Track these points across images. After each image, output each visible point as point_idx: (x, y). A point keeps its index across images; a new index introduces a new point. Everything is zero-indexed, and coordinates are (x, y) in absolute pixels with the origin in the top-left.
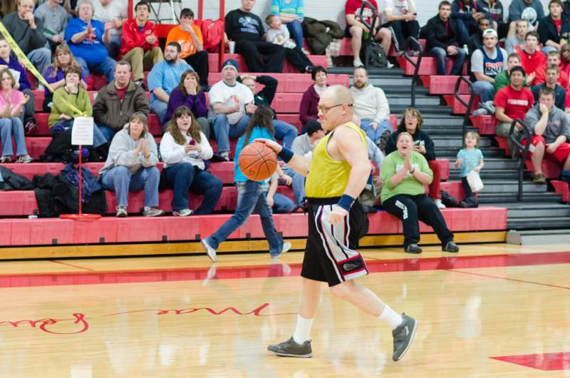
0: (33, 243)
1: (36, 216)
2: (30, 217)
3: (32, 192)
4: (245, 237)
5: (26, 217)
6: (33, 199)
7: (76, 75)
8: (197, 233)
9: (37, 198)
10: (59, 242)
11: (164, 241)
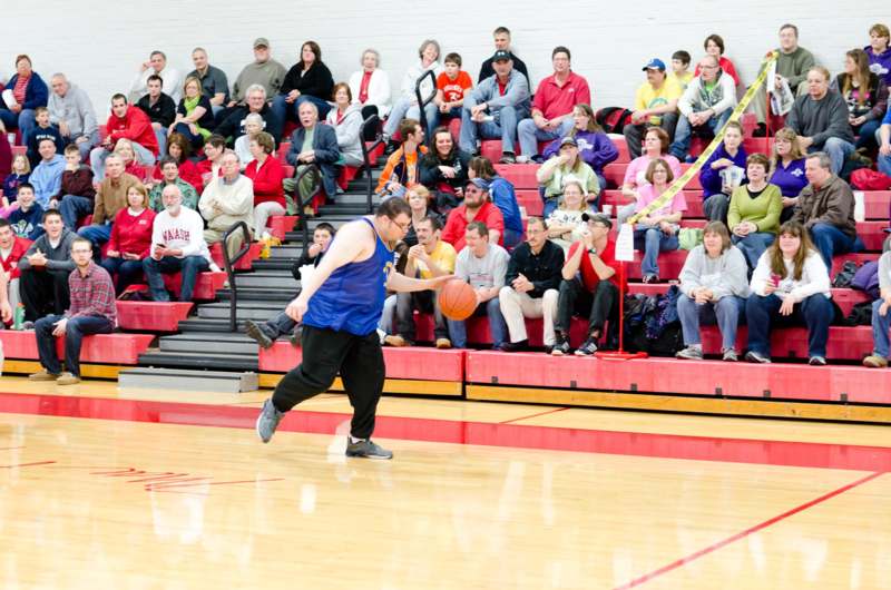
0: (547, 385)
4: (839, 399)
7: (761, 166)
8: (766, 388)
10: (579, 386)
11: (719, 396)
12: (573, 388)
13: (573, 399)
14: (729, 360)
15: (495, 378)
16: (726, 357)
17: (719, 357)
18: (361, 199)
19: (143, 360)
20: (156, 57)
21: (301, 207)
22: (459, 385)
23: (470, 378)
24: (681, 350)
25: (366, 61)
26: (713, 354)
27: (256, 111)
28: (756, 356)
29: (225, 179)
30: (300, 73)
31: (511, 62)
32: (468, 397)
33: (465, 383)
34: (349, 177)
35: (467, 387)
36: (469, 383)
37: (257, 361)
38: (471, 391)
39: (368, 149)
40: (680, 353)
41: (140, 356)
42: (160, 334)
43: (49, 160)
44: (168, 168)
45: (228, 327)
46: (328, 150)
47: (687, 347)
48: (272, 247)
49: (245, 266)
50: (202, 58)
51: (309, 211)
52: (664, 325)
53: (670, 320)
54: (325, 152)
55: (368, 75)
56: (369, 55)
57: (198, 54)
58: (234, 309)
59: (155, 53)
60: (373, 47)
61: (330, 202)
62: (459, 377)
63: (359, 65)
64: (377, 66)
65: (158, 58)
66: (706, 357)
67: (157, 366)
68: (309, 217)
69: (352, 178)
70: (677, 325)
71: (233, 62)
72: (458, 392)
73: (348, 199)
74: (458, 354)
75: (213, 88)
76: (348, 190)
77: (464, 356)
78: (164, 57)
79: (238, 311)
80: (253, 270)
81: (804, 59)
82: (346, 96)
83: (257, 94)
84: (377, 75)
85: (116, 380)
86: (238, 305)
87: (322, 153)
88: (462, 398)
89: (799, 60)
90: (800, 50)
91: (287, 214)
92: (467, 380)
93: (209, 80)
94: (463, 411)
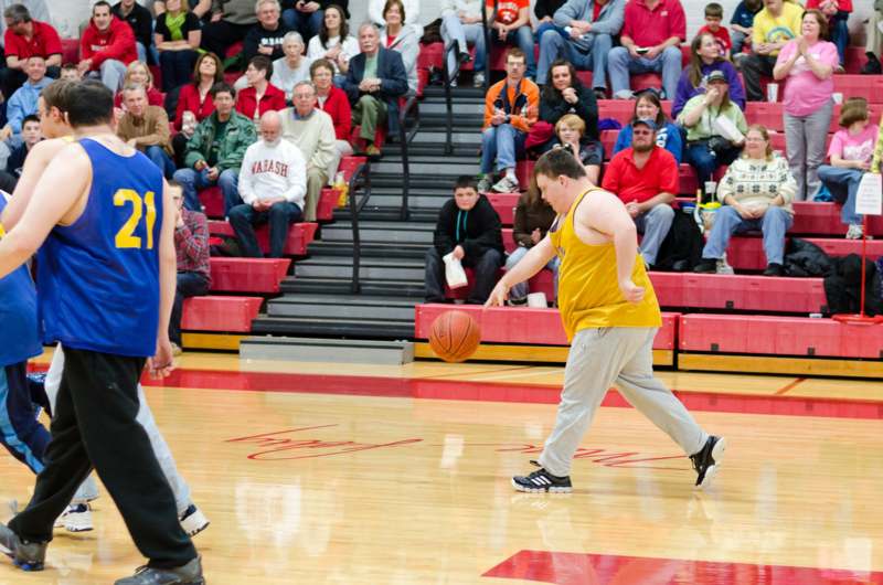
0: (778, 353)
1: (820, 315)
2: (811, 315)
3: (821, 280)
5: (806, 315)
6: (821, 291)
9: (826, 290)
10: (817, 353)
12: (811, 355)
13: (810, 368)
15: (715, 346)
19: (257, 326)
22: (670, 353)
23: (684, 345)
29: (296, 112)
32: (680, 367)
33: (677, 350)
35: (680, 355)
36: (682, 352)
37: (413, 328)
38: (685, 361)
41: (253, 322)
42: (268, 296)
43: (37, 81)
44: (221, 99)
45: (348, 288)
46: (396, 79)
54: (393, 81)
58: (356, 267)
62: (670, 344)
67: (275, 334)
72: (669, 361)
74: (670, 319)
77: (677, 321)
79: (361, 270)
82: (399, 16)
85: (236, 352)
86: (362, 263)
87: (390, 83)
88: (674, 368)
92: (680, 348)
94: (675, 384)
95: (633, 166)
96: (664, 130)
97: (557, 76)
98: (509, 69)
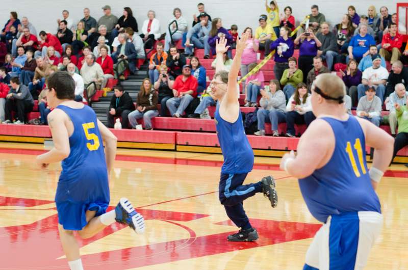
11: (269, 149)
14: (275, 136)
16: (274, 135)
17: (271, 135)
18: (144, 73)
20: (65, 13)
21: (119, 76)
22: (174, 145)
23: (178, 142)
24: (256, 132)
25: (150, 16)
26: (269, 134)
27: (103, 35)
28: (289, 135)
30: (123, 20)
31: (207, 17)
32: (177, 150)
33: (176, 144)
34: (141, 63)
36: (178, 145)
38: (179, 148)
39: (147, 52)
40: (256, 133)
43: (21, 56)
47: (259, 131)
48: (107, 92)
49: (97, 99)
50: (88, 12)
51: (123, 77)
52: (252, 122)
53: (254, 121)
55: (151, 21)
56: (151, 13)
57: (86, 10)
59: (64, 11)
60: (153, 10)
61: (132, 74)
62: (174, 142)
63: (147, 17)
64: (154, 17)
65: (66, 13)
66: (266, 135)
68: (122, 80)
69: (142, 64)
70: (256, 122)
71: (97, 14)
72: (174, 148)
73: (140, 73)
75: (90, 25)
76: (140, 69)
77: (176, 134)
78: (68, 13)
80: (99, 101)
81: (321, 18)
83: (103, 28)
84: (154, 21)
85: (43, 143)
88: (175, 150)
89: (319, 18)
90: (320, 15)
91: (114, 79)
93: (89, 22)
94: (176, 155)
95: (182, 81)
96: (199, 69)
97: (172, 51)
98: (158, 50)
